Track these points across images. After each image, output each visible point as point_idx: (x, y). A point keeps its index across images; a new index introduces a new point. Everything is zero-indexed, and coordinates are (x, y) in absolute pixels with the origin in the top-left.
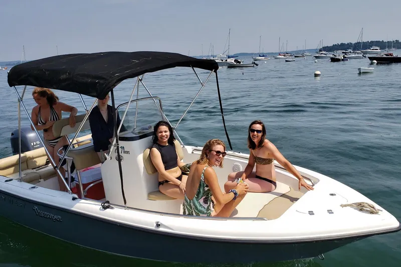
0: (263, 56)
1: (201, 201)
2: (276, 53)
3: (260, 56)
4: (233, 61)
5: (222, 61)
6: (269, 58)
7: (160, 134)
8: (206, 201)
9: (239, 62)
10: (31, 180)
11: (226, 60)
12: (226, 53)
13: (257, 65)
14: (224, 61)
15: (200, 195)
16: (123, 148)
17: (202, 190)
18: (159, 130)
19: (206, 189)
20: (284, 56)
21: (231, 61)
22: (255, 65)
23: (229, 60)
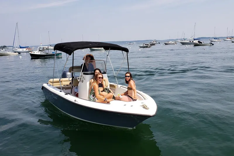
0: (216, 39)
1: (92, 96)
2: (224, 37)
3: (214, 39)
4: (197, 42)
5: (190, 42)
6: (221, 40)
7: (96, 73)
8: (93, 96)
9: (201, 43)
10: (59, 88)
11: (193, 42)
12: (193, 38)
13: (213, 44)
14: (191, 42)
15: (92, 94)
16: (84, 77)
17: (92, 92)
18: (96, 72)
19: (94, 92)
20: (230, 39)
21: (196, 42)
22: (212, 45)
23: (194, 42)
